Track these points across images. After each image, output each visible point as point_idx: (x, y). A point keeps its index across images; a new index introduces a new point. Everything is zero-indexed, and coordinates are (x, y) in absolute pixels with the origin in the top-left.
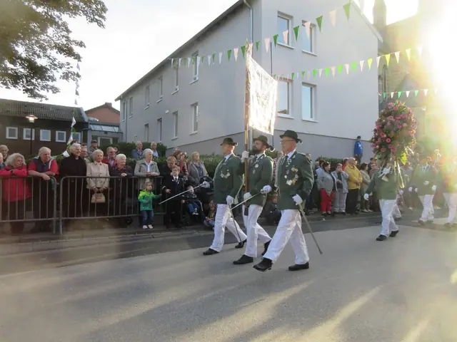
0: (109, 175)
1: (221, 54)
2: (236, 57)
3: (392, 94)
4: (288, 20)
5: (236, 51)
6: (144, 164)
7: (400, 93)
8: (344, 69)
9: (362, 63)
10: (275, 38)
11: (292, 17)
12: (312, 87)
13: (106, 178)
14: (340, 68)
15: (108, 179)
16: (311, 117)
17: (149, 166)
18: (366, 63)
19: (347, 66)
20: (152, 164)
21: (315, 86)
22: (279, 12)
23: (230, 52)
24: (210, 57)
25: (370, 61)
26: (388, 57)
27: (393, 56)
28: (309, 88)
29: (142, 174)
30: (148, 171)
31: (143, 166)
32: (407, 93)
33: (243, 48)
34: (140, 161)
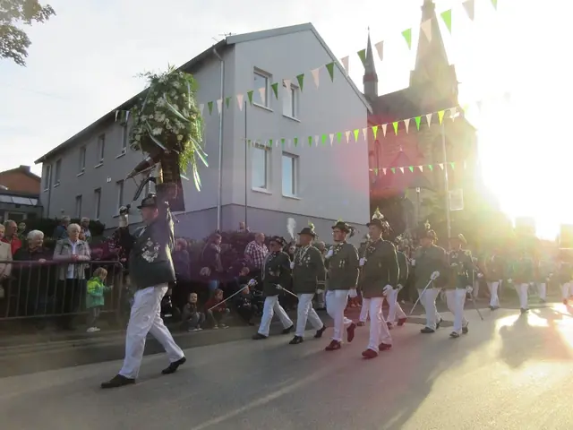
0: (11, 259)
3: (385, 170)
4: (267, 79)
5: (201, 107)
7: (393, 170)
8: (329, 139)
9: (348, 134)
10: (250, 94)
11: (270, 75)
12: (294, 157)
13: (6, 263)
14: (324, 138)
15: (10, 266)
16: (293, 193)
17: (74, 247)
18: (352, 136)
19: (332, 136)
20: (80, 245)
21: (297, 156)
22: (255, 68)
25: (356, 132)
26: (375, 129)
27: (380, 128)
28: (290, 159)
30: (74, 253)
31: (66, 247)
32: (402, 169)
33: (210, 104)
34: (61, 241)
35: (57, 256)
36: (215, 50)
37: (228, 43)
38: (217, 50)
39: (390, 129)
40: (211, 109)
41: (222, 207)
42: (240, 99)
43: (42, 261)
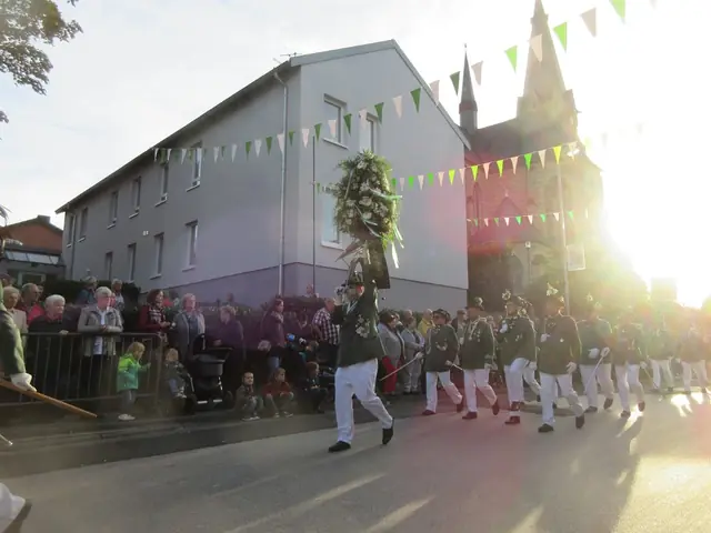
0: (27, 332)
1: (234, 147)
2: (258, 152)
3: (486, 221)
4: (340, 109)
5: (258, 145)
6: (95, 313)
7: (497, 220)
8: (417, 182)
9: (441, 175)
10: (318, 128)
11: (344, 104)
14: (411, 180)
17: (103, 315)
18: (446, 177)
19: (421, 178)
20: (110, 313)
22: (325, 95)
23: (249, 145)
24: (217, 150)
25: (452, 174)
26: (475, 169)
27: (481, 169)
29: (90, 328)
30: (103, 323)
31: (93, 315)
32: (507, 220)
33: (269, 141)
34: (87, 309)
35: (82, 326)
36: (276, 75)
37: (293, 64)
38: (279, 74)
39: (494, 169)
40: (269, 146)
41: (284, 266)
42: (306, 134)
43: (64, 332)
